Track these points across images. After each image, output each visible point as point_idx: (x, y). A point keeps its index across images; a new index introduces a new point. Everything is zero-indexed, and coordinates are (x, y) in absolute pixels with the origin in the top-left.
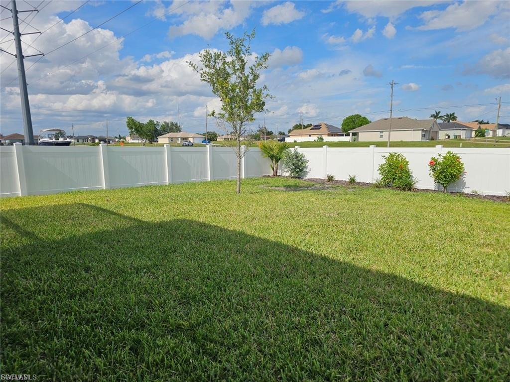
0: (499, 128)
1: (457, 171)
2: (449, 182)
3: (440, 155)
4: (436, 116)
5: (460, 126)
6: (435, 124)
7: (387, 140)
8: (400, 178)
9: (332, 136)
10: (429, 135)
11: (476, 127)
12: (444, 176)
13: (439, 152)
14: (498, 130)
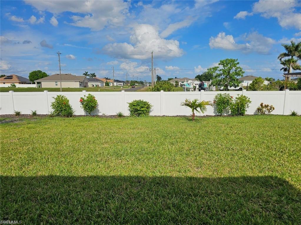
0: (115, 82)
1: (94, 104)
2: (91, 110)
3: (85, 96)
4: (86, 74)
5: (97, 80)
6: (86, 79)
7: (60, 87)
8: (65, 110)
9: (22, 83)
10: (83, 85)
11: (105, 81)
12: (88, 107)
13: (84, 94)
14: (114, 83)
